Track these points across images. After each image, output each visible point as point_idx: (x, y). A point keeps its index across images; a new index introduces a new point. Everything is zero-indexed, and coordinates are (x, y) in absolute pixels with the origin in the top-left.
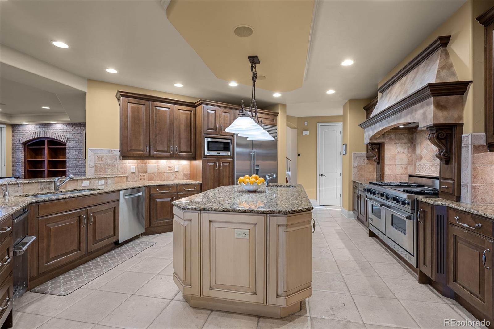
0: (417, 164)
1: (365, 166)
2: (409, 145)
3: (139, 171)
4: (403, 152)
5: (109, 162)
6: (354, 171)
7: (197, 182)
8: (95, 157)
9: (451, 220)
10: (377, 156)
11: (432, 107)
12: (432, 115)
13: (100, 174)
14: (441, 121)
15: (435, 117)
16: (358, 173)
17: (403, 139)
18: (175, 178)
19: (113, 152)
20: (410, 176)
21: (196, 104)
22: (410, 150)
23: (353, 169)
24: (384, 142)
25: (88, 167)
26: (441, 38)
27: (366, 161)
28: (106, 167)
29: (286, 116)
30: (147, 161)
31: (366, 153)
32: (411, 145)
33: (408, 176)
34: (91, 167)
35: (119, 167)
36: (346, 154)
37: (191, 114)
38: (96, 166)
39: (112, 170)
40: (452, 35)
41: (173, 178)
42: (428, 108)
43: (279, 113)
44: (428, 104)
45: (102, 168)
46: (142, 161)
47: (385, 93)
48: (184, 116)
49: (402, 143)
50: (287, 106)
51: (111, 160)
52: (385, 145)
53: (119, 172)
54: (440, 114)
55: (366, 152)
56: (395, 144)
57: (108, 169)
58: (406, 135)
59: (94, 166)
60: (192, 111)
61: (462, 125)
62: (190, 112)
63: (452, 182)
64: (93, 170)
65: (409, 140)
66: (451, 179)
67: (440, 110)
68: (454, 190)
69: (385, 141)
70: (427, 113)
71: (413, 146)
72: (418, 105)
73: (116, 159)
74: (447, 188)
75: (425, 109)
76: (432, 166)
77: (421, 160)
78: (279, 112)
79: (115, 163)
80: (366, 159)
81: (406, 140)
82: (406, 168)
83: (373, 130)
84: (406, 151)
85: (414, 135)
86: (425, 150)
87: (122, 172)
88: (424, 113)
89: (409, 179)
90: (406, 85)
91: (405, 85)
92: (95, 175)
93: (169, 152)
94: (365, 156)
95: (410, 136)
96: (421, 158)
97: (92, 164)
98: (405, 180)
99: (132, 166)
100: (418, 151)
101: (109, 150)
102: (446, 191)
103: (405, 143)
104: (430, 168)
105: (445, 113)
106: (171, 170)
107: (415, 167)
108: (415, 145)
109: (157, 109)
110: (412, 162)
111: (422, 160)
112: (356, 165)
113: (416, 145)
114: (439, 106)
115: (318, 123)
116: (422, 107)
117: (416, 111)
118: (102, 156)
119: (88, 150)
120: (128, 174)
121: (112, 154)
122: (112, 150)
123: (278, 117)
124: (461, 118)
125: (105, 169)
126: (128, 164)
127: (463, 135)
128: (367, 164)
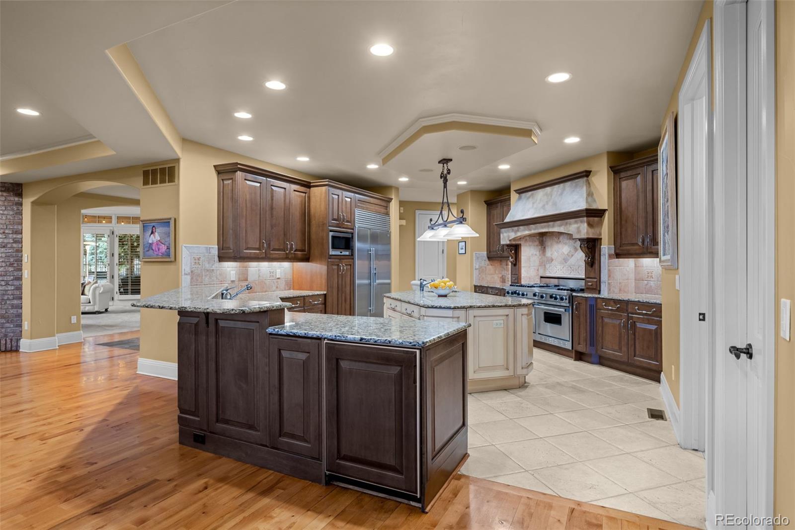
0: (547, 266)
1: (486, 268)
2: (540, 247)
3: (239, 279)
4: (536, 255)
5: (207, 266)
6: (475, 273)
7: (322, 293)
8: (191, 259)
9: (599, 306)
10: (514, 258)
11: (586, 225)
12: (586, 231)
13: (197, 285)
14: (591, 236)
15: (587, 233)
16: (480, 275)
17: (535, 241)
18: (277, 287)
19: (211, 249)
20: (541, 277)
21: (312, 184)
22: (541, 252)
23: (474, 271)
24: (521, 244)
25: (183, 274)
26: (586, 171)
27: (487, 262)
28: (203, 273)
29: (398, 202)
30: (248, 263)
31: (487, 253)
32: (542, 247)
33: (539, 277)
34: (187, 274)
35: (218, 274)
36: (465, 253)
37: (305, 196)
38: (192, 272)
39: (210, 278)
40: (593, 170)
41: (274, 288)
42: (582, 225)
43: (392, 199)
44: (582, 222)
45: (198, 275)
46: (242, 263)
47: (523, 195)
48: (299, 200)
49: (534, 245)
50: (400, 190)
51: (209, 263)
52: (522, 247)
53: (217, 280)
54: (591, 230)
55: (487, 251)
56: (530, 246)
57: (206, 276)
58: (538, 237)
59: (189, 272)
60: (306, 193)
61: (601, 239)
62: (304, 194)
63: (595, 280)
64: (189, 277)
65: (540, 242)
66: (595, 278)
67: (590, 227)
68: (597, 286)
69: (522, 242)
70: (581, 228)
71: (543, 248)
72: (572, 221)
73: (214, 261)
74: (591, 285)
75: (579, 225)
76: (563, 268)
77: (551, 262)
78: (393, 197)
79: (213, 266)
80: (487, 259)
81: (537, 243)
82: (538, 270)
83: (516, 232)
84: (538, 253)
85: (544, 238)
86: (555, 253)
87: (221, 281)
88: (578, 228)
89: (540, 280)
90: (553, 197)
91: (551, 196)
92: (191, 285)
93: (284, 251)
94: (486, 256)
95: (541, 239)
96: (552, 260)
97: (188, 270)
98: (537, 281)
99: (233, 271)
100: (549, 253)
101: (207, 247)
102: (591, 287)
103: (537, 246)
104: (561, 270)
105: (593, 230)
106: (273, 276)
107: (545, 269)
108: (545, 248)
109: (273, 190)
110: (542, 264)
111: (553, 262)
112: (477, 267)
113: (547, 248)
114: (590, 225)
115: (416, 211)
116: (576, 222)
117: (570, 224)
118: (199, 257)
119: (183, 247)
120: (228, 283)
121: (210, 253)
122: (210, 248)
123: (392, 204)
124: (600, 234)
125: (202, 276)
126: (228, 267)
127: (602, 247)
128: (488, 265)
